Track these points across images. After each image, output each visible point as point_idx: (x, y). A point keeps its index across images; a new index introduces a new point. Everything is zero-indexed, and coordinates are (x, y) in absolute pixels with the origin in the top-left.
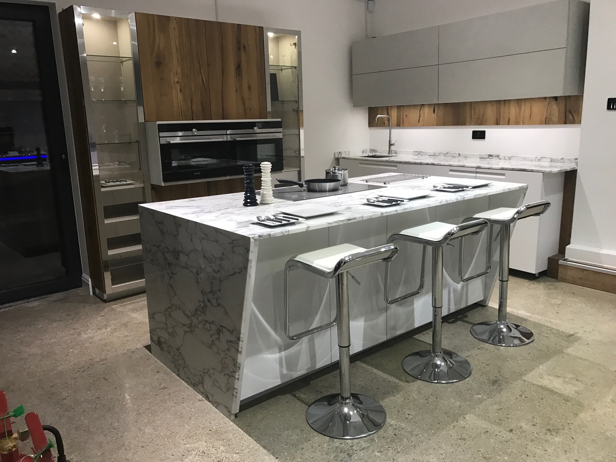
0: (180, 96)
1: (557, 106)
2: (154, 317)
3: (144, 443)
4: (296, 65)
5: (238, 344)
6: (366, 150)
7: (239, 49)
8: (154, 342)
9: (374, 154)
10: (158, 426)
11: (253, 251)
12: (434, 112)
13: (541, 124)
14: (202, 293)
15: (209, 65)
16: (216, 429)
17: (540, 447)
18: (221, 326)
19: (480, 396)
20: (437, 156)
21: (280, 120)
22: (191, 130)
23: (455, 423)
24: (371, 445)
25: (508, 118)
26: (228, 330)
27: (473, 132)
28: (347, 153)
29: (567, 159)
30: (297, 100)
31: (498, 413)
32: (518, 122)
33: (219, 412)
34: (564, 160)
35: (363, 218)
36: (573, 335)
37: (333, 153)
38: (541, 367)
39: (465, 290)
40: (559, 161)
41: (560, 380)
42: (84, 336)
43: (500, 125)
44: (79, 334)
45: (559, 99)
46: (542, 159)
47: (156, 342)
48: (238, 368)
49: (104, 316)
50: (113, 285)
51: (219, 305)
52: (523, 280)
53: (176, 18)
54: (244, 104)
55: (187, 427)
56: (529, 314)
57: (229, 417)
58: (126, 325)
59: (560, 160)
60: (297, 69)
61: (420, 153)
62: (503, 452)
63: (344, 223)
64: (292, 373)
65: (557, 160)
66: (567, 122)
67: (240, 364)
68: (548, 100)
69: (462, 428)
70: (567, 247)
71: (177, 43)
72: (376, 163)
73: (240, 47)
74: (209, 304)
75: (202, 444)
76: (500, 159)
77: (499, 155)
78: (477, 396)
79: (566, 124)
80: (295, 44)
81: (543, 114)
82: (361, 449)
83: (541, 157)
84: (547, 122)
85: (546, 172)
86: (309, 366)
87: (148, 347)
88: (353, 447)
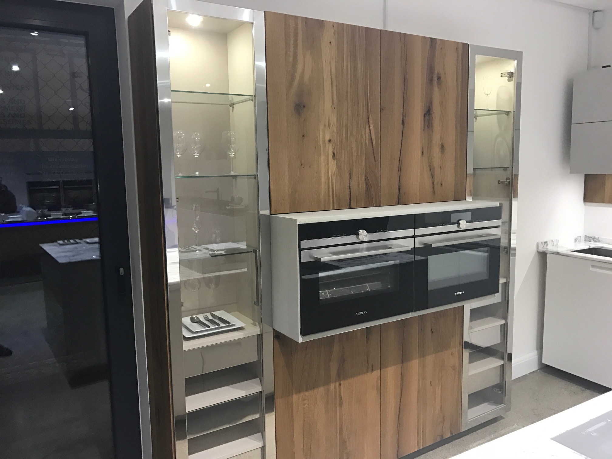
0: (333, 166)
4: (510, 110)
6: (580, 237)
7: (431, 81)
9: (593, 245)
15: (382, 109)
21: (497, 204)
22: (357, 233)
28: (555, 243)
30: (510, 165)
53: (334, 25)
54: (433, 176)
73: (433, 77)
80: (511, 75)
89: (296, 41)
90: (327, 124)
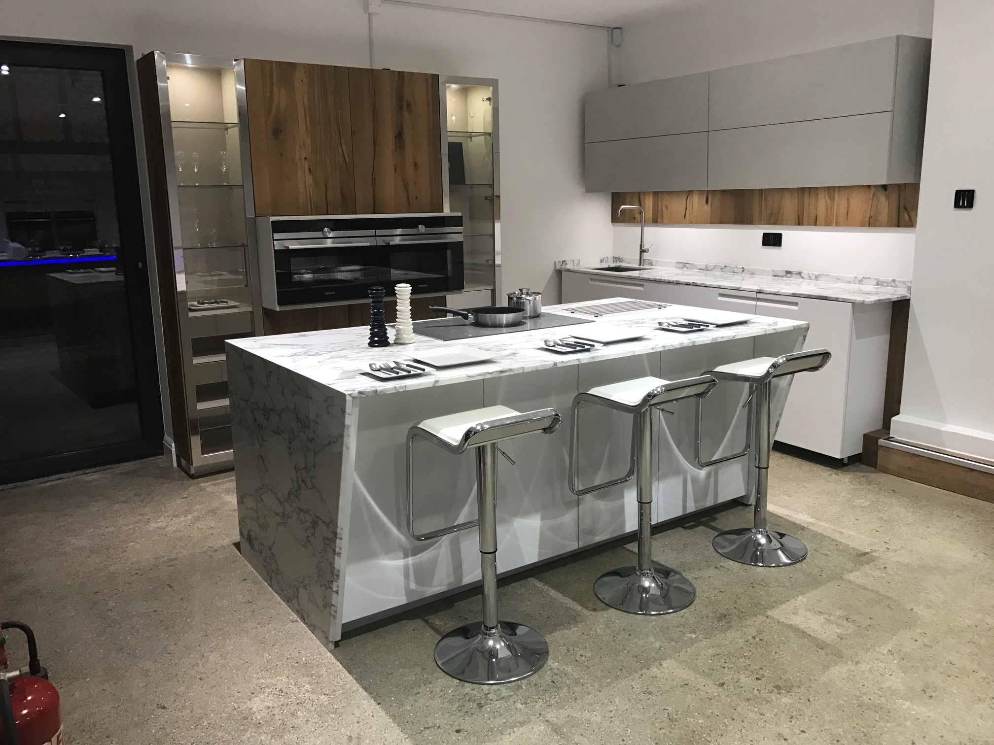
0: (309, 179)
1: (886, 198)
2: (243, 501)
3: (204, 674)
4: (490, 131)
5: (335, 542)
6: (607, 257)
7: (401, 108)
8: (243, 537)
9: (618, 264)
10: (228, 653)
11: (351, 413)
12: (707, 202)
13: (862, 225)
14: (295, 469)
15: (353, 133)
16: (306, 660)
17: (756, 709)
18: (317, 517)
19: (694, 636)
20: (711, 270)
21: (460, 214)
22: (322, 230)
23: (645, 670)
24: (515, 694)
25: (815, 216)
26: (324, 522)
27: (764, 234)
28: (576, 263)
29: (900, 281)
30: (491, 183)
31: (711, 660)
32: (830, 222)
33: (315, 638)
34: (896, 283)
35: (524, 370)
36: (867, 553)
37: (553, 262)
38: (801, 597)
39: (712, 479)
40: (889, 285)
41: (822, 619)
42: (153, 525)
43: (802, 225)
44: (148, 522)
45: (888, 188)
46: (865, 281)
47: (246, 537)
48: (335, 577)
49: (186, 497)
50: (203, 454)
51: (314, 487)
52: (822, 467)
53: (304, 65)
54: (407, 190)
55: (267, 656)
56: (812, 520)
57: (326, 646)
58: (213, 512)
59: (891, 284)
60: (493, 136)
61: (685, 265)
62: (700, 712)
63: (494, 376)
64: (425, 589)
65: (885, 282)
66: (901, 224)
67: (339, 571)
68: (873, 190)
69: (653, 677)
70: (893, 418)
71: (306, 102)
72: (614, 280)
73: (402, 105)
74: (303, 485)
75: (281, 680)
76: (803, 278)
77: (802, 272)
78: (689, 635)
79: (899, 226)
80: (489, 99)
81: (866, 211)
82: (499, 698)
83: (863, 278)
84: (871, 223)
85: (857, 302)
86: (452, 580)
87: (237, 545)
88: (489, 696)
89: (272, 80)
90: (302, 145)
